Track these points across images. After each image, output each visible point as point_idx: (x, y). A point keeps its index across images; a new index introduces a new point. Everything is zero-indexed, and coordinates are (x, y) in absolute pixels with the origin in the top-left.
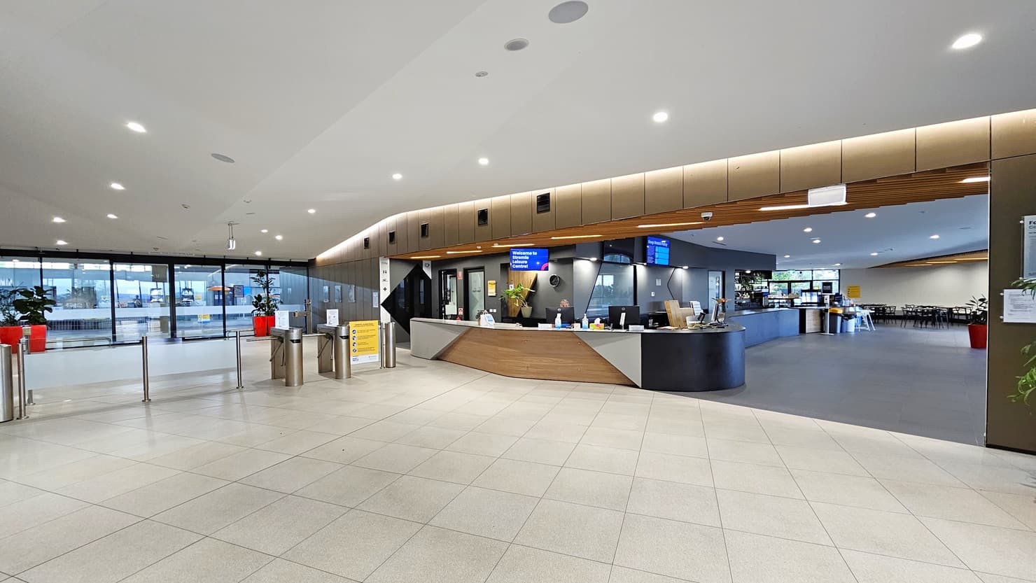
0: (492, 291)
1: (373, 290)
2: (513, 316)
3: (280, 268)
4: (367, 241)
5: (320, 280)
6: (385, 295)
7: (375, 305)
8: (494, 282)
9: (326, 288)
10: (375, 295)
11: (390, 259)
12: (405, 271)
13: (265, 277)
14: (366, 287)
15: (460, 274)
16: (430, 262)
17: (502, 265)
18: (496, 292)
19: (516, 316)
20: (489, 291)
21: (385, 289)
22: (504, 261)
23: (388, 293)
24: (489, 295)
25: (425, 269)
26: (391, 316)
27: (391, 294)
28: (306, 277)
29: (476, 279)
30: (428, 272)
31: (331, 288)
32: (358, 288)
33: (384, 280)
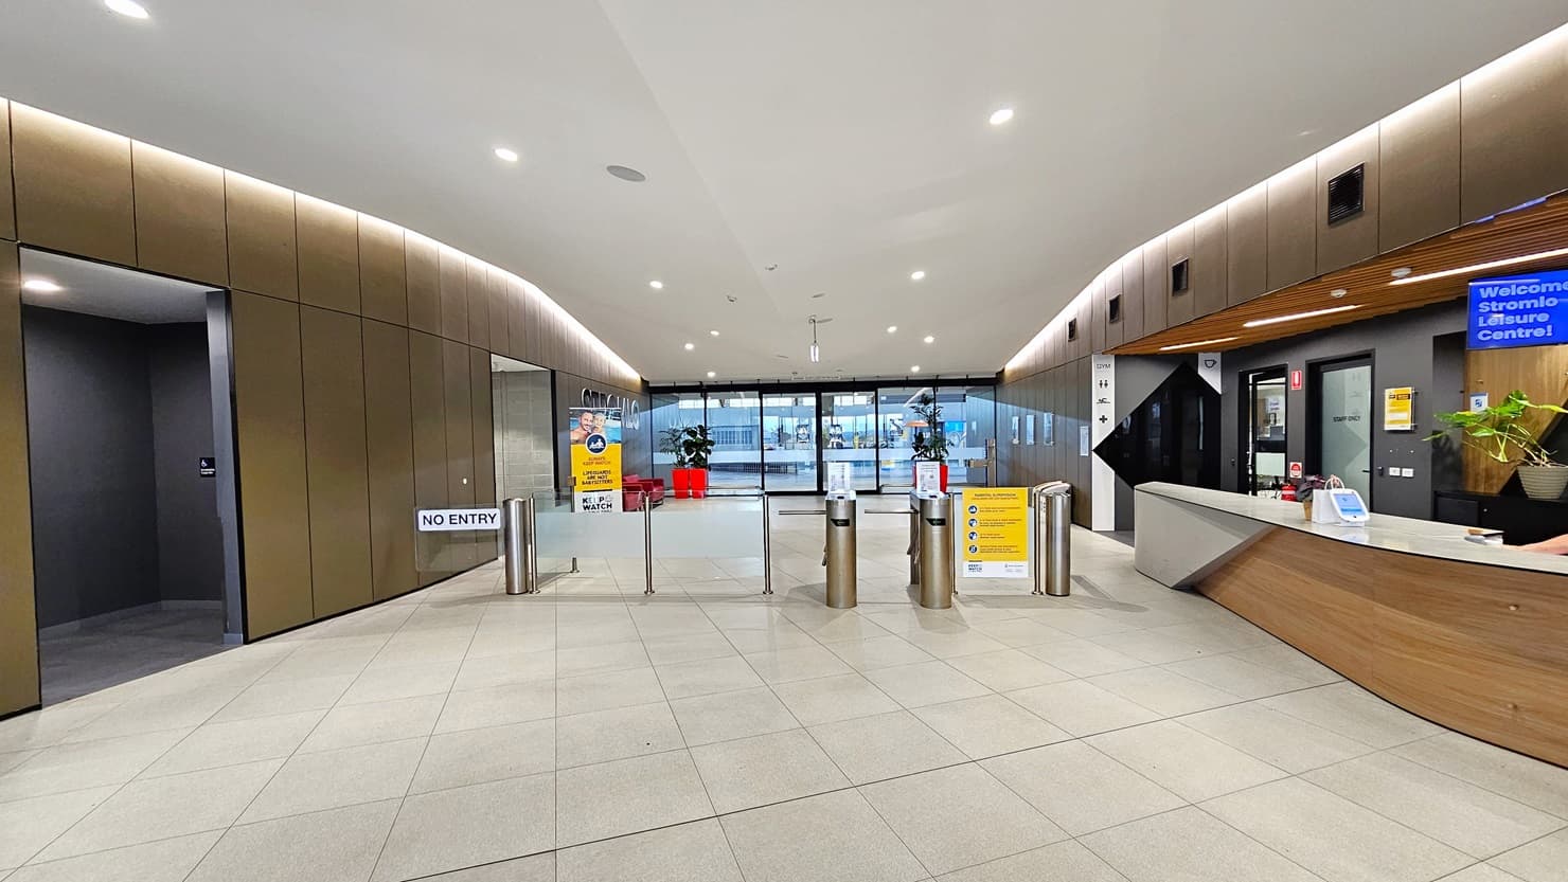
0: (1397, 416)
1: (1081, 422)
2: (1481, 490)
3: (967, 391)
4: (1072, 325)
5: (1009, 406)
6: (1101, 432)
7: (1084, 453)
8: (1409, 390)
9: (1015, 420)
10: (1084, 430)
11: (1118, 358)
12: (1151, 379)
13: (931, 405)
14: (1071, 416)
15: (1297, 377)
16: (1217, 357)
17: (1435, 338)
18: (1414, 418)
19: (1495, 491)
20: (1388, 417)
21: (1103, 419)
22: (1450, 326)
23: (1110, 427)
24: (1388, 427)
25: (1202, 372)
26: (1117, 473)
27: (1116, 429)
28: (993, 403)
29: (1349, 388)
30: (1213, 378)
31: (1022, 419)
32: (1059, 418)
33: (1102, 401)
